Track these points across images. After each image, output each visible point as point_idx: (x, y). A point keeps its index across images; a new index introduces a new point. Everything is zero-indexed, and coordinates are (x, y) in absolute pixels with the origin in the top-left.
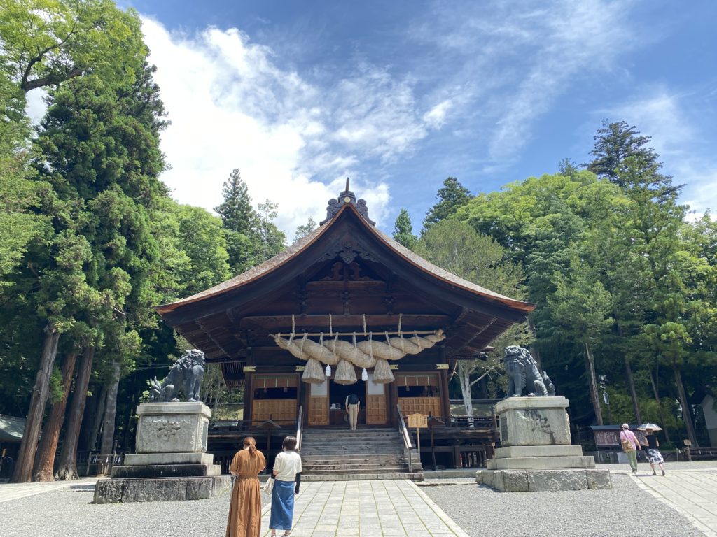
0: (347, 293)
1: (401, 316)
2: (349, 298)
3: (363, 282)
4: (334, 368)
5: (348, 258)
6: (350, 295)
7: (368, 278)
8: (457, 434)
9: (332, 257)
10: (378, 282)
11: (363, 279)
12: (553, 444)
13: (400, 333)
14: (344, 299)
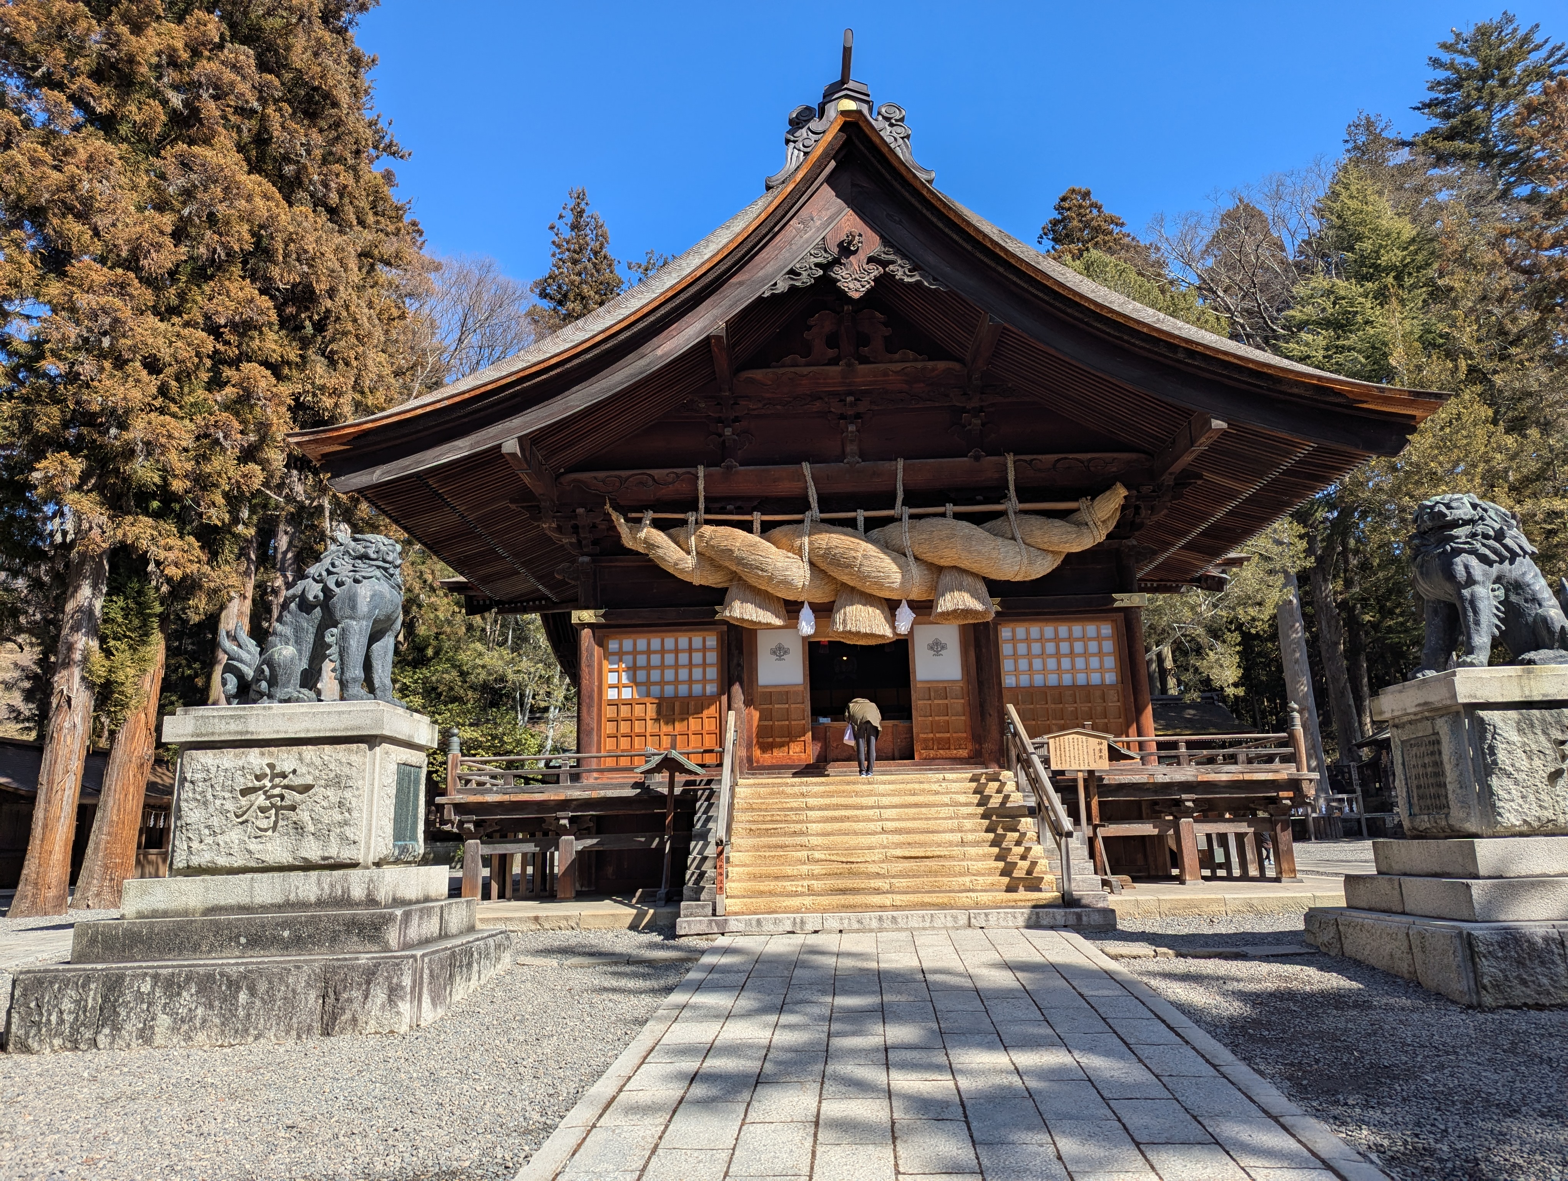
0: (850, 399)
1: (1010, 459)
2: (858, 416)
3: (898, 367)
5: (856, 282)
6: (862, 407)
7: (911, 354)
10: (942, 365)
11: (897, 356)
14: (842, 417)
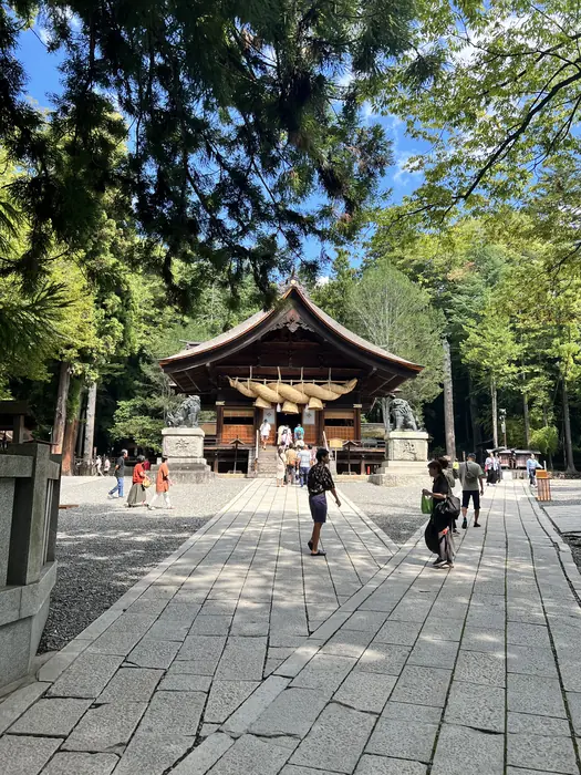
0: (290, 351)
1: (330, 369)
2: (292, 355)
4: (282, 405)
5: (293, 328)
6: (293, 353)
8: (364, 452)
9: (281, 327)
10: (313, 343)
11: (303, 340)
12: (415, 460)
13: (329, 381)
14: (288, 355)
